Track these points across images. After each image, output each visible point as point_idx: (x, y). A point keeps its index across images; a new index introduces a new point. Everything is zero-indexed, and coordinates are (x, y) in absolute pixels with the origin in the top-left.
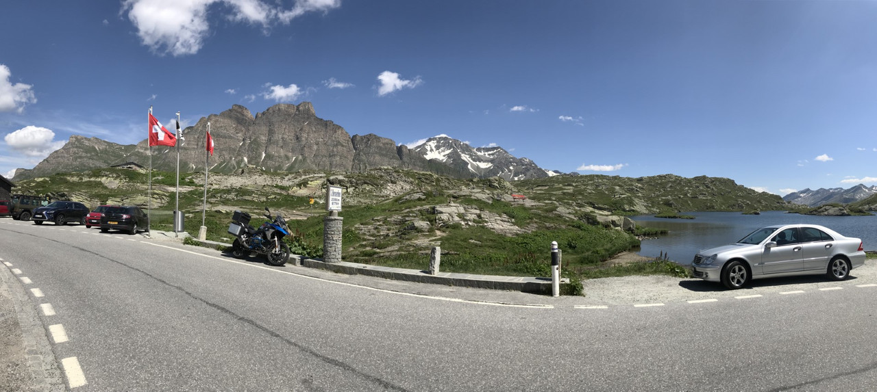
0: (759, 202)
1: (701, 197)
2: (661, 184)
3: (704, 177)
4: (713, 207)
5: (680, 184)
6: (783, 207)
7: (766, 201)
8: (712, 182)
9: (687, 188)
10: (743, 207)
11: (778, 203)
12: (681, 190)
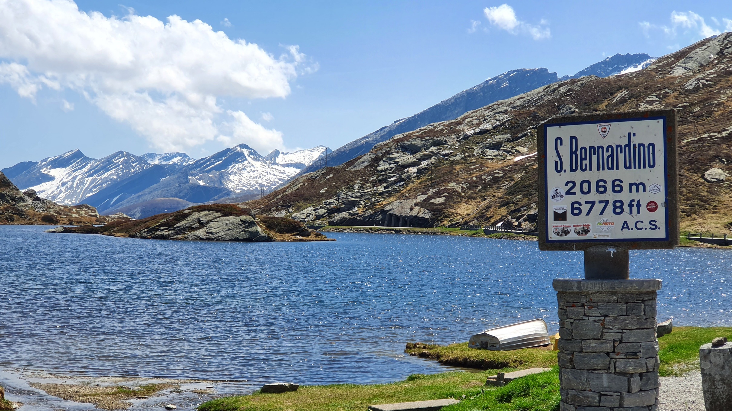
6: (21, 212)
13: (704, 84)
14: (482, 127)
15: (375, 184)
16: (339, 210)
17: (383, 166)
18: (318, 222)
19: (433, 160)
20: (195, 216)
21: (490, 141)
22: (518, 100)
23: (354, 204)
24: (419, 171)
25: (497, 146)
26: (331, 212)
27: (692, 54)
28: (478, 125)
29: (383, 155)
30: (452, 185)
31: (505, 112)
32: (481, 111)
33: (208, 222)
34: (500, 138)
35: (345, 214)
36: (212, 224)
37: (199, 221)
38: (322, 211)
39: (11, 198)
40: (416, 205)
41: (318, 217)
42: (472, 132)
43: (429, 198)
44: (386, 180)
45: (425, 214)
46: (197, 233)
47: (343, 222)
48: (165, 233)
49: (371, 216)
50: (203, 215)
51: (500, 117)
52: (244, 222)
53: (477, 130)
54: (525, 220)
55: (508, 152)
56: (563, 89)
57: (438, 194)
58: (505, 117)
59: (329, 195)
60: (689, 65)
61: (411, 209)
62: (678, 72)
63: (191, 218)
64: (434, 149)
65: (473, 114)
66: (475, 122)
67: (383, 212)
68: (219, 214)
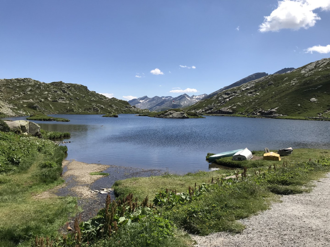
0: (111, 106)
1: (60, 101)
2: (19, 87)
3: (61, 83)
4: (72, 110)
5: (39, 88)
6: (131, 111)
7: (116, 106)
8: (68, 88)
9: (46, 93)
10: (98, 111)
11: (126, 107)
12: (41, 94)
13: (310, 75)
14: (247, 88)
15: (217, 103)
16: (208, 110)
17: (220, 99)
18: (202, 113)
19: (233, 97)
20: (169, 112)
21: (249, 91)
22: (257, 80)
23: (212, 108)
24: (229, 100)
25: (251, 93)
26: (206, 111)
27: (307, 67)
28: (246, 87)
29: (220, 96)
30: (238, 103)
31: (253, 84)
32: (247, 83)
33: (172, 113)
34: (252, 91)
35: (210, 111)
36: (173, 114)
37: (170, 113)
38: (204, 110)
39: (129, 107)
40: (228, 108)
41: (202, 112)
42: (244, 89)
43: (232, 107)
44: (220, 102)
45: (231, 111)
46: (170, 116)
47: (209, 113)
48: (162, 116)
49: (216, 111)
50: (171, 112)
51: (252, 85)
52: (181, 113)
53: (246, 89)
54: (258, 113)
55: (254, 94)
56: (269, 77)
57: (234, 106)
58: (253, 85)
59: (205, 106)
60: (306, 70)
61: (227, 110)
62: (303, 72)
63: (168, 112)
64: (234, 94)
65: (244, 84)
66: (245, 86)
67: (220, 110)
68: (175, 111)
